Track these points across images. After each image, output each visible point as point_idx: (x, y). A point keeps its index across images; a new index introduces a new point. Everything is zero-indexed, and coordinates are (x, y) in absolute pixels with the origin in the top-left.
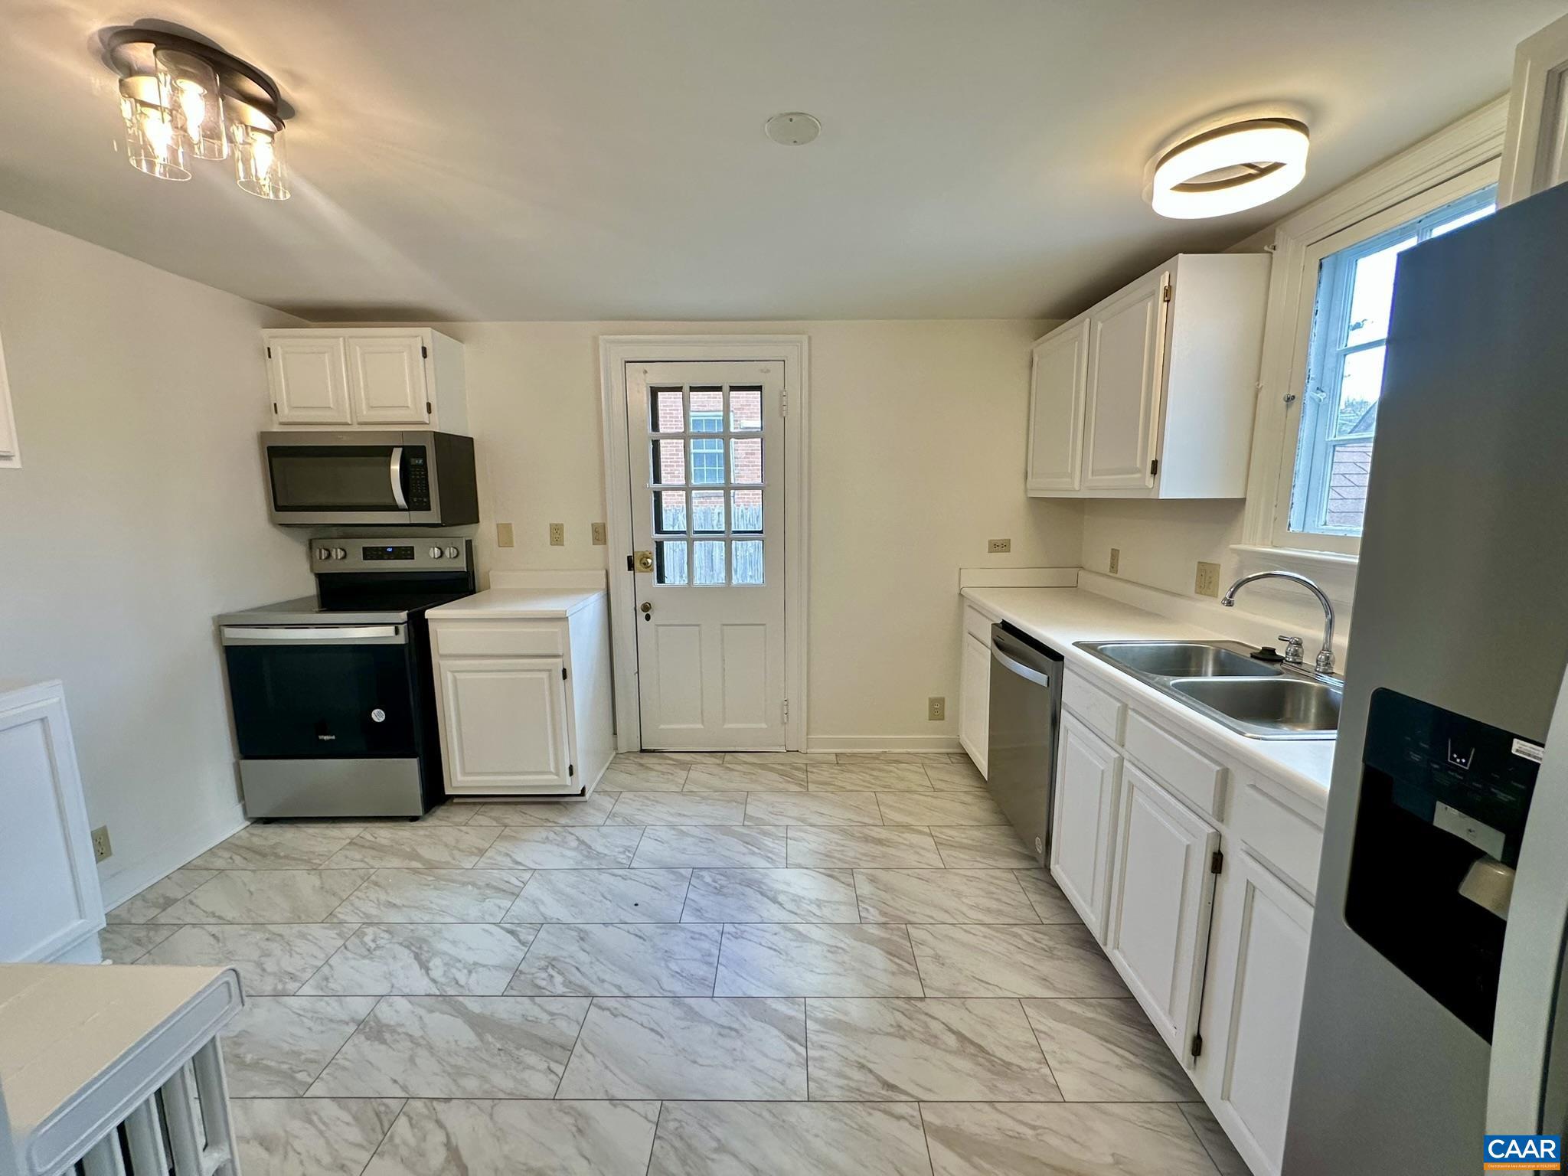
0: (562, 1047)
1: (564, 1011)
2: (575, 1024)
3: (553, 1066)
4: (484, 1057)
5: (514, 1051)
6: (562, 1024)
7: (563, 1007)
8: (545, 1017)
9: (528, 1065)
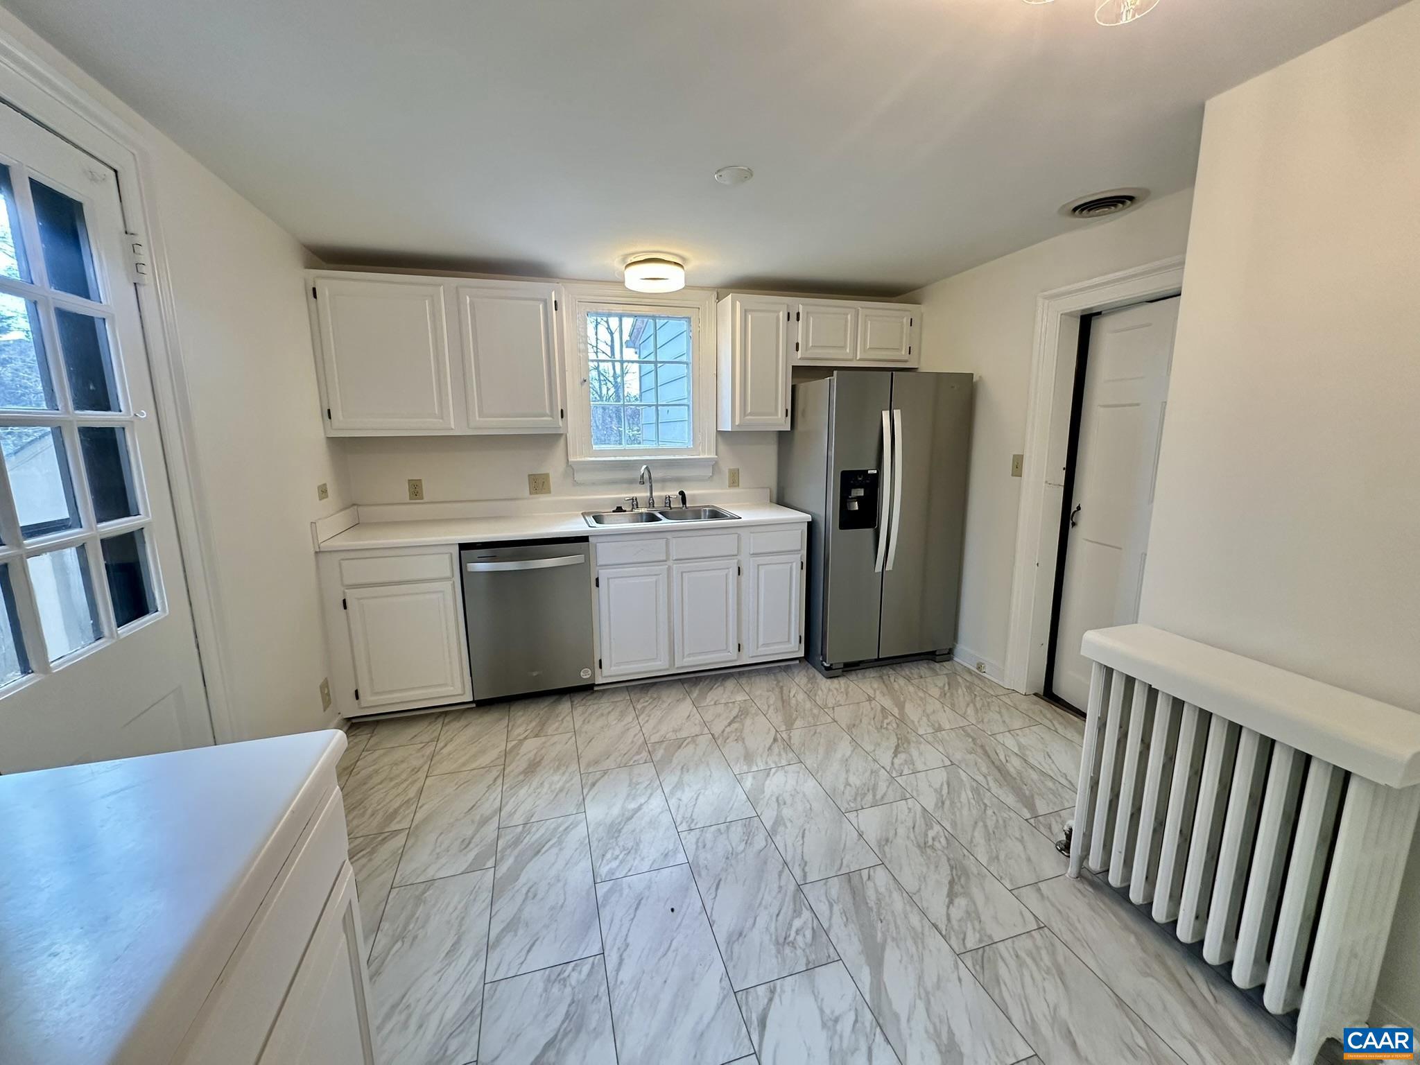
0: (850, 881)
1: (823, 898)
2: (828, 884)
3: (865, 877)
4: (894, 928)
5: (875, 910)
6: (834, 893)
7: (821, 901)
8: (836, 908)
9: (876, 893)
